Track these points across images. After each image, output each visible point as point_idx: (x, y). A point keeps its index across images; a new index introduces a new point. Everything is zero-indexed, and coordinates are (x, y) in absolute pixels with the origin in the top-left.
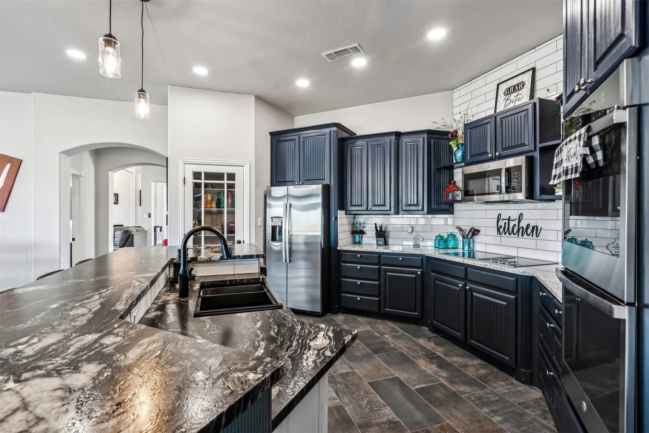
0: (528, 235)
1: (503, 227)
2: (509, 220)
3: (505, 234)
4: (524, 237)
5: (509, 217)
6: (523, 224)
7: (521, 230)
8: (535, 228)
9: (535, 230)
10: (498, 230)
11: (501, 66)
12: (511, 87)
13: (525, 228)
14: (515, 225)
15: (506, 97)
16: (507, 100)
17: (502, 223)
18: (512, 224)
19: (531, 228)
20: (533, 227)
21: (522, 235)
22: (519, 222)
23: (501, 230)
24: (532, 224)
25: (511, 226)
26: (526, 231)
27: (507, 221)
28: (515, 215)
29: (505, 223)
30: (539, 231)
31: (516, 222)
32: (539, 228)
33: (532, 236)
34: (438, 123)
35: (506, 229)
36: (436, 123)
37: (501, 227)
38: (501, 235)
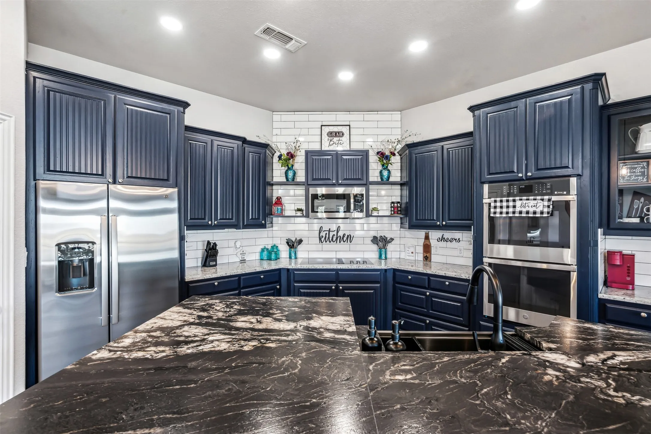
0: (344, 242)
1: (324, 236)
2: (329, 231)
3: (326, 242)
4: (341, 243)
5: (330, 229)
6: (341, 234)
7: (339, 238)
8: (349, 237)
9: (349, 238)
10: (320, 239)
11: (323, 113)
12: (333, 132)
13: (342, 236)
14: (334, 235)
15: (330, 138)
16: (331, 141)
17: (323, 234)
18: (331, 234)
19: (346, 236)
20: (348, 236)
21: (340, 242)
22: (337, 232)
23: (323, 239)
24: (347, 233)
25: (331, 236)
26: (343, 238)
27: (327, 232)
28: (334, 227)
29: (326, 234)
30: (352, 238)
31: (335, 233)
32: (352, 236)
33: (347, 242)
34: (261, 138)
35: (327, 238)
36: (259, 138)
37: (323, 236)
38: (322, 243)
